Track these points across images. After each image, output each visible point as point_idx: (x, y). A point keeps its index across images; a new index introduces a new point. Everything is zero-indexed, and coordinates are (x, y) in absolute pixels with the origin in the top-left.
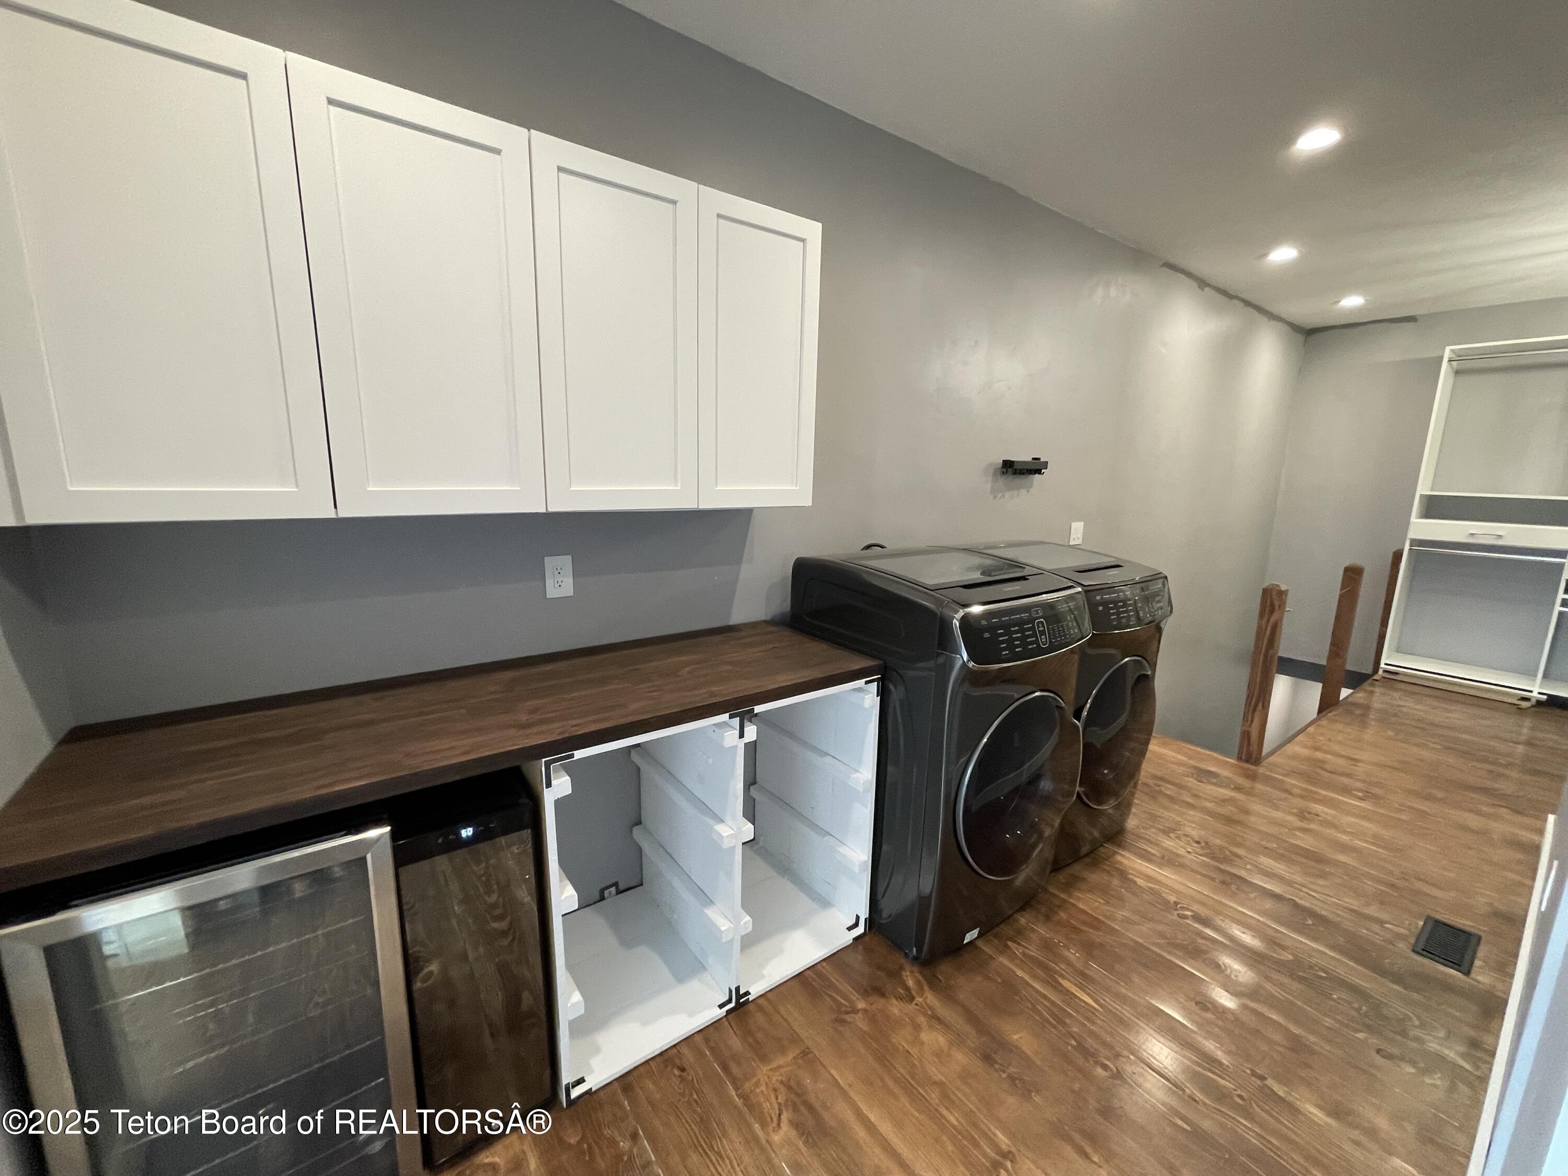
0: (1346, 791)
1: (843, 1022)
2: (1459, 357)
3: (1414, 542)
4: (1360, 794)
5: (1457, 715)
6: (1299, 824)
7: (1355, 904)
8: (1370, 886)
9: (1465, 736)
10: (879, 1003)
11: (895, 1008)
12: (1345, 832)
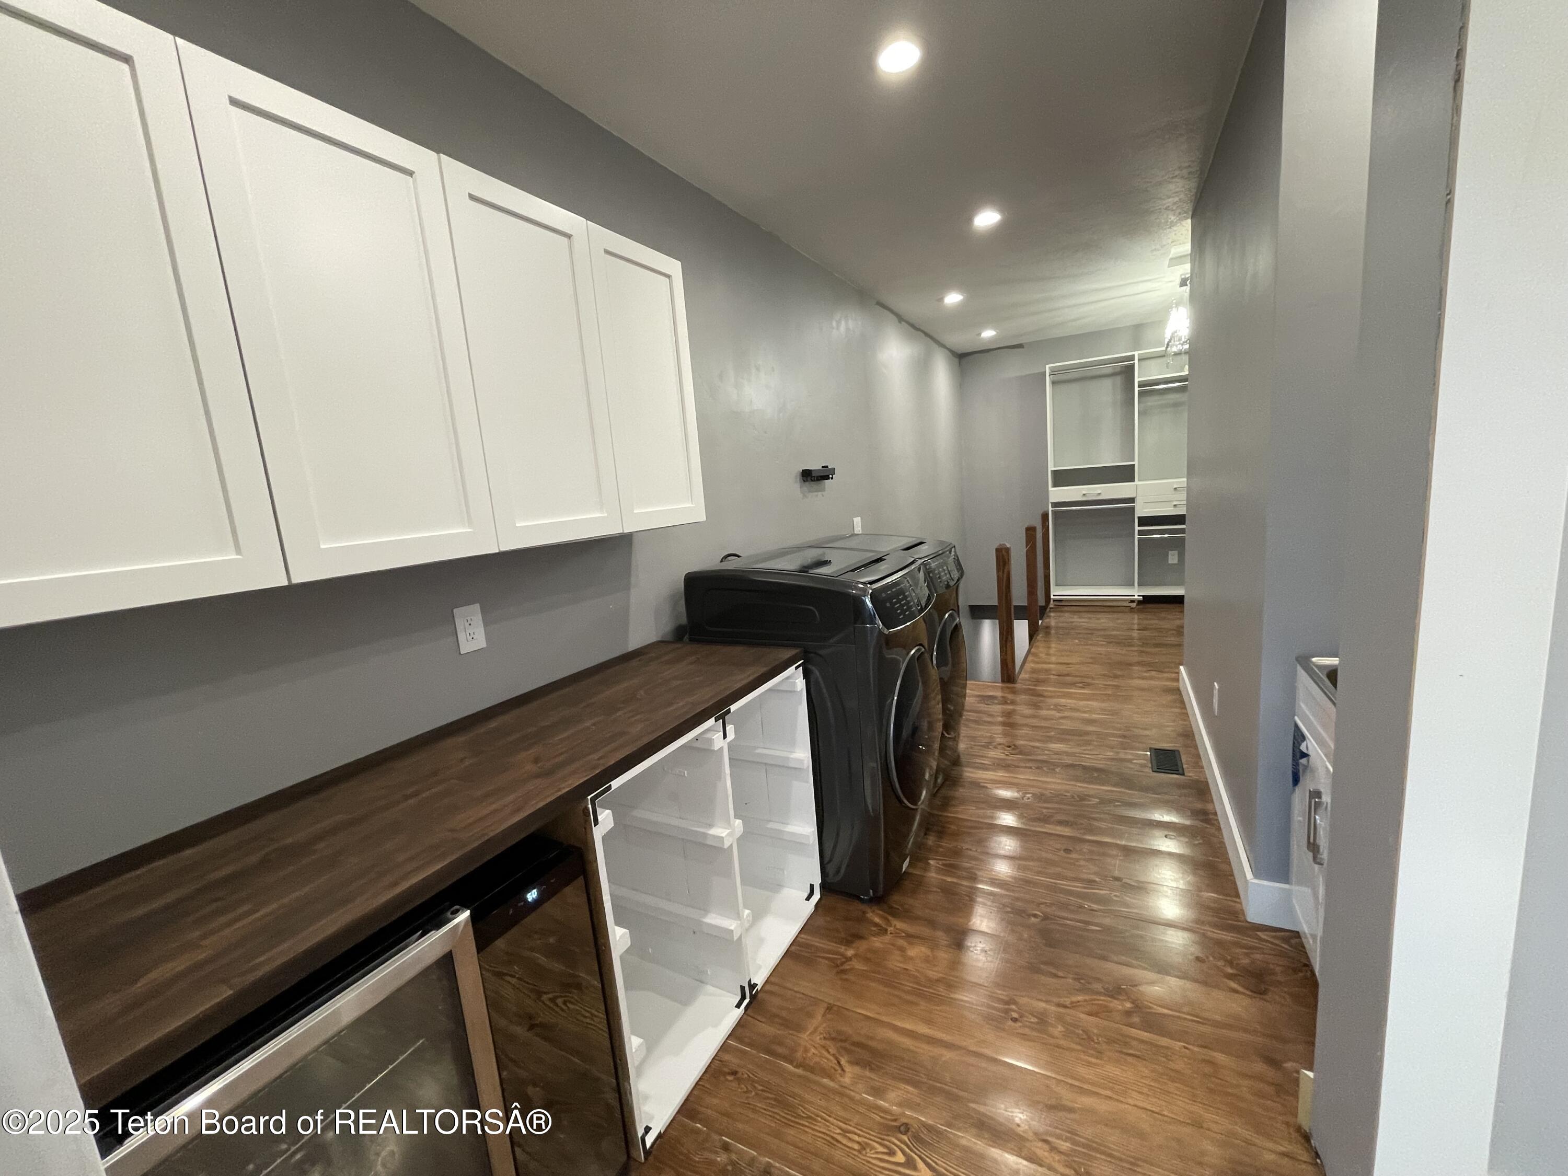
0: (1073, 685)
1: (844, 972)
2: (1054, 372)
3: (1055, 505)
4: (1081, 685)
5: (1103, 621)
6: (1058, 715)
7: (1110, 754)
8: (1114, 741)
9: (1114, 633)
10: (863, 946)
11: (877, 942)
12: (1085, 712)
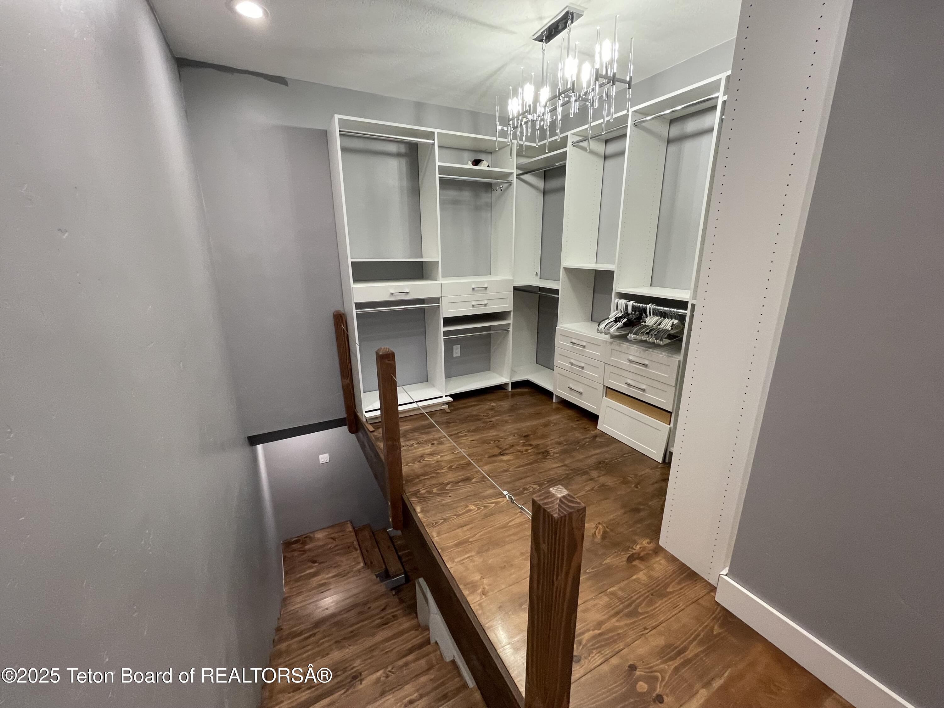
3: (359, 306)
